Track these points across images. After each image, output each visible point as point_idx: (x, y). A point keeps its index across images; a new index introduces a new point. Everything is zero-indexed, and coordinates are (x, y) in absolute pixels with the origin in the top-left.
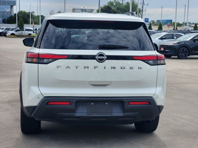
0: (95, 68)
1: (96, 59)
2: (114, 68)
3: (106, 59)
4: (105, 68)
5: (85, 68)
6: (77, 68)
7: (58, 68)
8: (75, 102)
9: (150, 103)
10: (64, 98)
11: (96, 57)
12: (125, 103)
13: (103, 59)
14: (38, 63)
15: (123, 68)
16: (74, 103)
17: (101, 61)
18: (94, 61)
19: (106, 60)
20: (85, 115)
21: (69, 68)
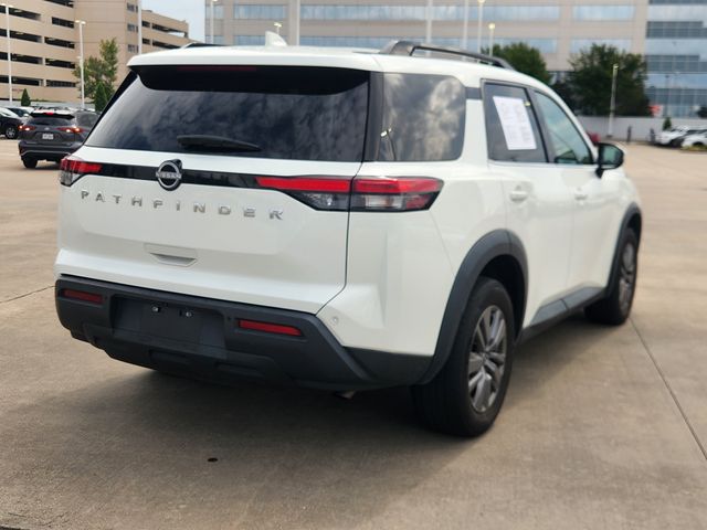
0: (155, 205)
1: (156, 179)
2: (202, 211)
3: (182, 181)
4: (178, 208)
5: (134, 203)
6: (117, 202)
7: (83, 197)
8: (109, 297)
9: (302, 335)
10: (92, 283)
11: (157, 174)
12: (226, 321)
13: (174, 180)
15: (224, 210)
16: (109, 300)
18: (153, 185)
19: (182, 185)
21: (103, 200)
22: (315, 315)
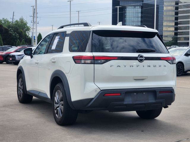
0: (137, 66)
2: (150, 66)
3: (145, 60)
4: (144, 67)
5: (131, 66)
6: (125, 67)
7: (111, 67)
9: (172, 92)
10: (117, 90)
11: (138, 58)
12: (157, 92)
14: (94, 64)
15: (155, 66)
16: (124, 93)
17: (141, 61)
20: (131, 103)
21: (120, 67)
22: (172, 87)
